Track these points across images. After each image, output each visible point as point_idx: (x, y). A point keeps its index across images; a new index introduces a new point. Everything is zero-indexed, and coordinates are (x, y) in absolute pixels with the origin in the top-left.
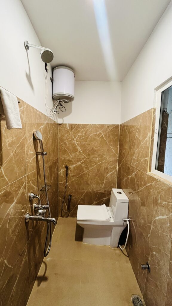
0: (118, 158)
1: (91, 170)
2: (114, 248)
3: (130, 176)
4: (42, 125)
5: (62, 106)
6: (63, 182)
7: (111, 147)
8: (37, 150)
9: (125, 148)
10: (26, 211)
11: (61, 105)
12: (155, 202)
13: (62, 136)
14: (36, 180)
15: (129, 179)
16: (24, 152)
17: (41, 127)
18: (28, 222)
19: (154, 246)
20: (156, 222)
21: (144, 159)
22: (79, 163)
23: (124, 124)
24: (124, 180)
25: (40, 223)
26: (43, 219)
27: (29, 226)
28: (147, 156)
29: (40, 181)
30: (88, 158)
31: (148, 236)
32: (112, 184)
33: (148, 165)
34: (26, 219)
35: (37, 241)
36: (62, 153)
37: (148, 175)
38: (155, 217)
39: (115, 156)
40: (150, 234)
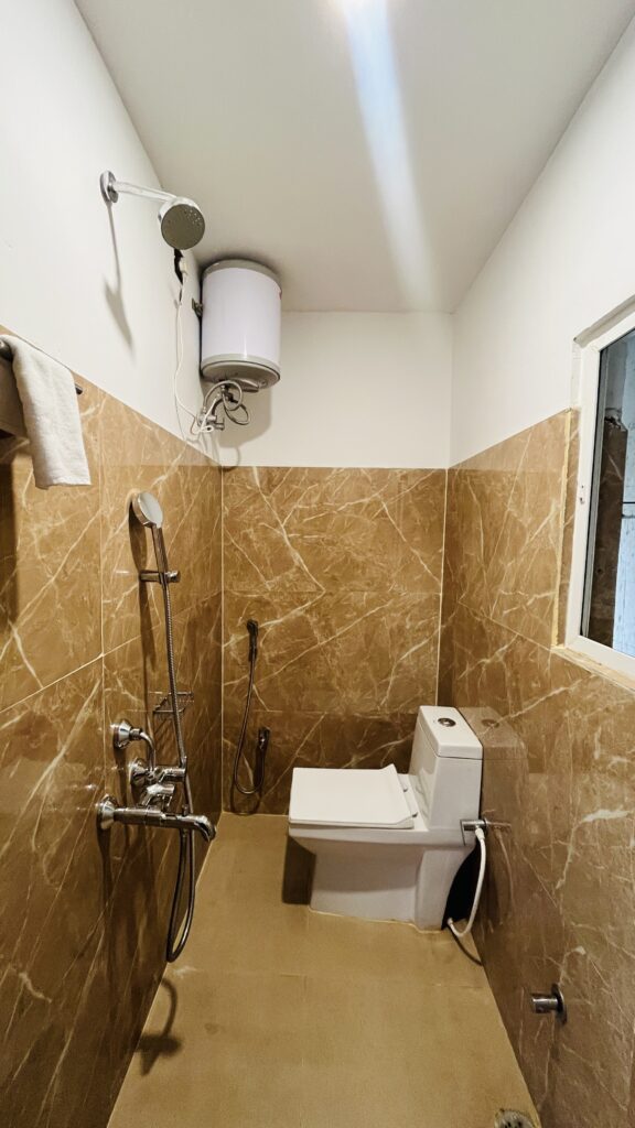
0: (441, 594)
1: (339, 637)
2: (427, 932)
3: (488, 661)
4: (163, 473)
5: (237, 402)
6: (236, 682)
7: (414, 551)
8: (145, 563)
9: (466, 555)
10: (102, 788)
11: (231, 399)
12: (583, 758)
13: (236, 512)
14: (141, 674)
15: (484, 669)
16: (96, 570)
17: (158, 479)
18: (109, 830)
19: (580, 925)
20: (584, 833)
21: (538, 597)
22: (298, 612)
23: (464, 468)
24: (466, 673)
25: (153, 836)
26: (163, 821)
27: (112, 843)
28: (549, 587)
29: (154, 676)
30: (331, 594)
31: (555, 884)
32: (421, 690)
33: (552, 620)
34: (100, 818)
35: (140, 901)
36: (235, 574)
37: (554, 656)
38: (580, 814)
39: (429, 584)
40: (562, 878)
